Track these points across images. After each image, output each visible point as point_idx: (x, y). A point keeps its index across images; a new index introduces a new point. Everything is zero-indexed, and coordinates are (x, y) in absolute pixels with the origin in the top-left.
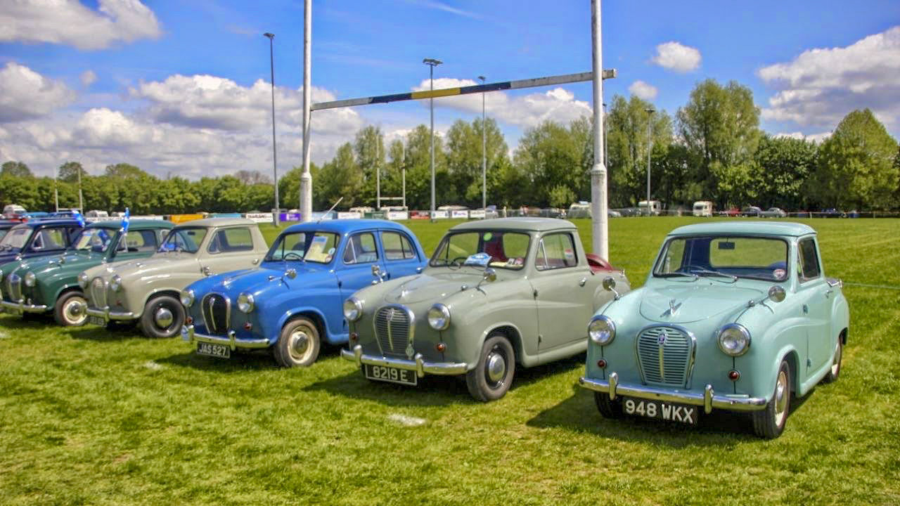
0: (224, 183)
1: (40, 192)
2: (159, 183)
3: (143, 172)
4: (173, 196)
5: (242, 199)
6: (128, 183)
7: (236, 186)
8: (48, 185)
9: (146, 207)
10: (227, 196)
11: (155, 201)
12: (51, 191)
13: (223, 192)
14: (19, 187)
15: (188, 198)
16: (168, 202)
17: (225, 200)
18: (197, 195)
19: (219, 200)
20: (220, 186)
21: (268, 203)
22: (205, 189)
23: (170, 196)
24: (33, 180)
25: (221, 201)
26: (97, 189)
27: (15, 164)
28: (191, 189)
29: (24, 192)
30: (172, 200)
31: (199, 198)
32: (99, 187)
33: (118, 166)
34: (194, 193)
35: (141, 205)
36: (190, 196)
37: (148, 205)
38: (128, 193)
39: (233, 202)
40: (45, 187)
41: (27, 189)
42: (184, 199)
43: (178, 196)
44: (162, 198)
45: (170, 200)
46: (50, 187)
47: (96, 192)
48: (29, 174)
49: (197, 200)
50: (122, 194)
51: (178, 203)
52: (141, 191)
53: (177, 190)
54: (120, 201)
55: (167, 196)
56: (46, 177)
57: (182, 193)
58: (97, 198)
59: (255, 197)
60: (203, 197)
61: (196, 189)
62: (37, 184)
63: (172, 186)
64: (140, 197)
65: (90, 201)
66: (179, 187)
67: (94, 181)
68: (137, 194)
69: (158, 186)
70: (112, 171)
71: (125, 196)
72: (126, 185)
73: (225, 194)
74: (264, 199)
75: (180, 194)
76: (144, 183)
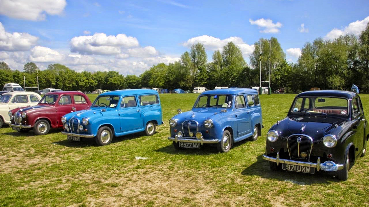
0: (110, 74)
1: (14, 78)
2: (76, 74)
3: (67, 68)
5: (120, 82)
7: (117, 75)
8: (19, 74)
9: (70, 86)
10: (112, 81)
11: (74, 83)
13: (110, 79)
14: (2, 75)
15: (91, 82)
17: (112, 83)
18: (96, 80)
19: (108, 83)
20: (108, 76)
21: (136, 85)
22: (100, 77)
23: (82, 81)
24: (10, 72)
25: (110, 83)
26: (44, 77)
28: (92, 77)
29: (5, 78)
31: (97, 82)
32: (45, 76)
33: (55, 65)
34: (94, 79)
35: (67, 85)
36: (92, 81)
37: (71, 85)
38: (61, 79)
39: (116, 84)
40: (17, 75)
41: (7, 76)
42: (89, 83)
43: (86, 81)
44: (78, 82)
45: (82, 83)
46: (19, 76)
47: (44, 78)
48: (7, 68)
49: (96, 83)
50: (57, 79)
51: (86, 84)
52: (67, 78)
53: (85, 78)
54: (56, 83)
55: (80, 81)
56: (17, 71)
57: (88, 79)
58: (45, 81)
59: (129, 81)
60: (99, 81)
61: (95, 77)
63: (83, 75)
64: (67, 81)
65: (41, 83)
66: (86, 76)
67: (43, 72)
68: (65, 79)
69: (76, 75)
70: (51, 68)
71: (59, 81)
72: (60, 75)
73: (111, 80)
74: (134, 83)
75: (87, 80)
76: (69, 74)
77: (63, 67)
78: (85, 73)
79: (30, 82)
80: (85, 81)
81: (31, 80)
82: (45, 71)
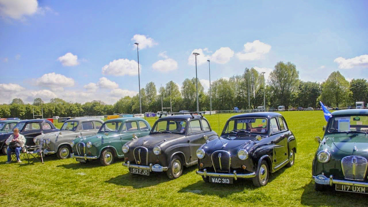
0: (94, 104)
1: (26, 109)
2: (70, 105)
3: (64, 101)
4: (75, 110)
6: (58, 105)
7: (99, 105)
8: (29, 107)
11: (68, 112)
12: (30, 109)
14: (19, 108)
16: (73, 112)
17: (95, 110)
18: (84, 109)
20: (93, 106)
22: (87, 107)
24: (23, 105)
27: (17, 99)
28: (82, 107)
30: (75, 111)
32: (48, 107)
33: (55, 99)
35: (64, 114)
36: (82, 110)
38: (59, 109)
39: (98, 111)
41: (22, 108)
42: (79, 111)
44: (71, 111)
47: (47, 109)
48: (22, 103)
50: (56, 110)
51: (77, 112)
52: (63, 108)
53: (77, 108)
56: (28, 104)
60: (86, 109)
61: (84, 107)
62: (25, 107)
63: (75, 106)
64: (63, 110)
66: (78, 106)
67: (46, 105)
70: (53, 101)
72: (58, 106)
73: (97, 108)
75: (78, 109)
76: (65, 106)
77: (61, 100)
78: (76, 104)
79: (37, 112)
80: (76, 110)
81: (38, 110)
82: (48, 104)
